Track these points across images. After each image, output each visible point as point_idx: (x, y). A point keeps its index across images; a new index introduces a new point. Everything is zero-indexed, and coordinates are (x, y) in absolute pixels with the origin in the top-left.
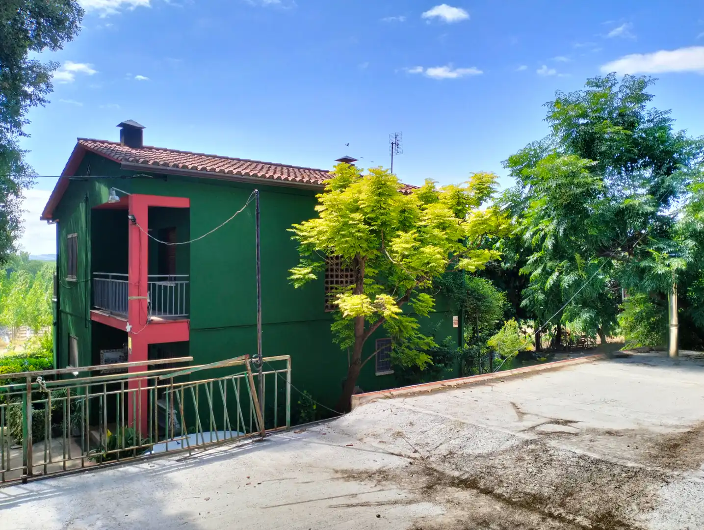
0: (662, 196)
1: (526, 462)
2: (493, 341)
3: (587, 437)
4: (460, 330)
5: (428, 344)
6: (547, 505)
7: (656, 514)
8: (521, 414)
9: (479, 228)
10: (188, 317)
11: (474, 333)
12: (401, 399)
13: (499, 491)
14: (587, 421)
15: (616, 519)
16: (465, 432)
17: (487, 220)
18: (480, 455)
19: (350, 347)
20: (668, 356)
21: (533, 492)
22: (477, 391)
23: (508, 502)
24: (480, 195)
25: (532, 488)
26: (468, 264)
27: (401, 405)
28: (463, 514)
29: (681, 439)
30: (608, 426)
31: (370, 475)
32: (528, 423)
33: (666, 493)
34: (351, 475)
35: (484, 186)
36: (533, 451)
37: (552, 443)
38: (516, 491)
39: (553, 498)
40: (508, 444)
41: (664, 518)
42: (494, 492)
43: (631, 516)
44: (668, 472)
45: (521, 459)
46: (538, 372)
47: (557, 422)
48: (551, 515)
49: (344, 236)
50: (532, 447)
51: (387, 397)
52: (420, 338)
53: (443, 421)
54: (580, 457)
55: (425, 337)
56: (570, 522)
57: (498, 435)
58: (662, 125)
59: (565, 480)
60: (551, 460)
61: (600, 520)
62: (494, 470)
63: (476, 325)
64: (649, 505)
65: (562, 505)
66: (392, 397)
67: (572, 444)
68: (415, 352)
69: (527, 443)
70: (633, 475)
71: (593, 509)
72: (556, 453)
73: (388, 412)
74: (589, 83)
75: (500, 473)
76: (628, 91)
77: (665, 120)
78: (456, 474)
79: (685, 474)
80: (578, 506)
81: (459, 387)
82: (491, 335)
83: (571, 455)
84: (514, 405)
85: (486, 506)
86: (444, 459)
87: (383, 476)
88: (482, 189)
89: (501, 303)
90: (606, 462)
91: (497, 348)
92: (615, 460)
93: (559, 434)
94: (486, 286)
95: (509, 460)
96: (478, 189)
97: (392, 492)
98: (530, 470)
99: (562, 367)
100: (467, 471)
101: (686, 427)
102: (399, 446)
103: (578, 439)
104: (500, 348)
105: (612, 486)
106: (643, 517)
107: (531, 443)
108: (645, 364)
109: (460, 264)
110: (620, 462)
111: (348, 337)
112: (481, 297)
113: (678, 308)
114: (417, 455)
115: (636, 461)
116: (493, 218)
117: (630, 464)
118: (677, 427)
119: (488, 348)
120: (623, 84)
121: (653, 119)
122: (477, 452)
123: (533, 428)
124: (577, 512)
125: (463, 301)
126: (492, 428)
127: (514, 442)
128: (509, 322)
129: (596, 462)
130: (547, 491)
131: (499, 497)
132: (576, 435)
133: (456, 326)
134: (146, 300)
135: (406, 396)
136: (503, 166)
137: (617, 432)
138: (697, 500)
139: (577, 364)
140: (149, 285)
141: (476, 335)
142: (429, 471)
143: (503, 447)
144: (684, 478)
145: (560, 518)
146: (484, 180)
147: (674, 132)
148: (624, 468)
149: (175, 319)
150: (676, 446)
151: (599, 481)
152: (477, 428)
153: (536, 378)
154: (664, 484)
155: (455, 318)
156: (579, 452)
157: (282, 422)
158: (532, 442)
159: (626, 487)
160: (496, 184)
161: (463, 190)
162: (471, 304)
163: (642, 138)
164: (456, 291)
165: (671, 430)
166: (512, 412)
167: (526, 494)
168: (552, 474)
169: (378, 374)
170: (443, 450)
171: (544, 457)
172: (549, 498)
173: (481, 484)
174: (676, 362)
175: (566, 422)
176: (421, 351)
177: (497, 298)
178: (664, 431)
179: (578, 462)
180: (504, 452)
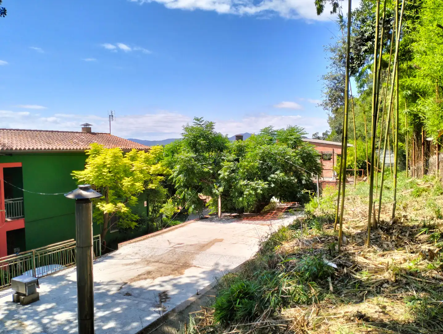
2: (162, 210)
3: (185, 247)
4: (148, 207)
5: (136, 218)
8: (170, 243)
10: (24, 217)
11: (154, 208)
12: (134, 243)
13: (164, 262)
14: (186, 243)
16: (155, 250)
18: (159, 255)
19: (102, 223)
20: (218, 218)
23: (166, 264)
25: (171, 260)
26: (152, 186)
27: (135, 245)
28: (156, 267)
29: (206, 244)
30: (190, 244)
31: (132, 264)
32: (171, 246)
33: (198, 256)
34: (127, 265)
37: (177, 250)
38: (168, 261)
40: (166, 251)
44: (199, 252)
45: (169, 254)
46: (177, 228)
47: (179, 244)
48: (175, 264)
49: (100, 179)
50: (172, 251)
51: (130, 243)
52: (132, 216)
53: (149, 248)
55: (134, 215)
57: (164, 250)
59: (178, 257)
60: (176, 253)
62: (163, 258)
63: (154, 204)
64: (194, 259)
65: (177, 262)
66: (131, 243)
67: (181, 249)
68: (130, 222)
69: (171, 250)
70: (193, 254)
73: (131, 248)
78: (154, 260)
79: (203, 252)
81: (152, 237)
83: (180, 252)
84: (168, 241)
85: (161, 265)
86: (150, 257)
87: (135, 263)
89: (165, 193)
90: (188, 252)
91: (164, 212)
93: (178, 247)
97: (139, 266)
98: (171, 256)
99: (185, 225)
100: (156, 259)
101: (209, 241)
102: (137, 256)
105: (188, 257)
106: (192, 261)
109: (149, 186)
110: (191, 251)
111: (101, 219)
114: (143, 258)
115: (194, 251)
116: (161, 169)
117: (192, 252)
118: (207, 242)
119: (160, 214)
122: (159, 254)
123: (173, 247)
124: (180, 263)
126: (162, 248)
127: (168, 251)
128: (169, 200)
129: (186, 252)
130: (174, 260)
131: (164, 263)
132: (183, 247)
133: (146, 206)
134: (4, 211)
135: (135, 242)
137: (192, 245)
138: (203, 256)
139: (191, 223)
140: (5, 204)
142: (147, 261)
145: (176, 265)
148: (191, 253)
149: (18, 218)
150: (204, 246)
151: (185, 256)
152: (158, 249)
154: (198, 254)
155: (145, 202)
156: (182, 251)
157: (98, 255)
158: (172, 250)
159: (190, 257)
166: (168, 243)
168: (176, 256)
169: (111, 232)
170: (150, 255)
171: (174, 253)
173: (160, 261)
175: (181, 244)
176: (132, 221)
177: (165, 191)
178: (204, 243)
179: (182, 253)
180: (165, 254)
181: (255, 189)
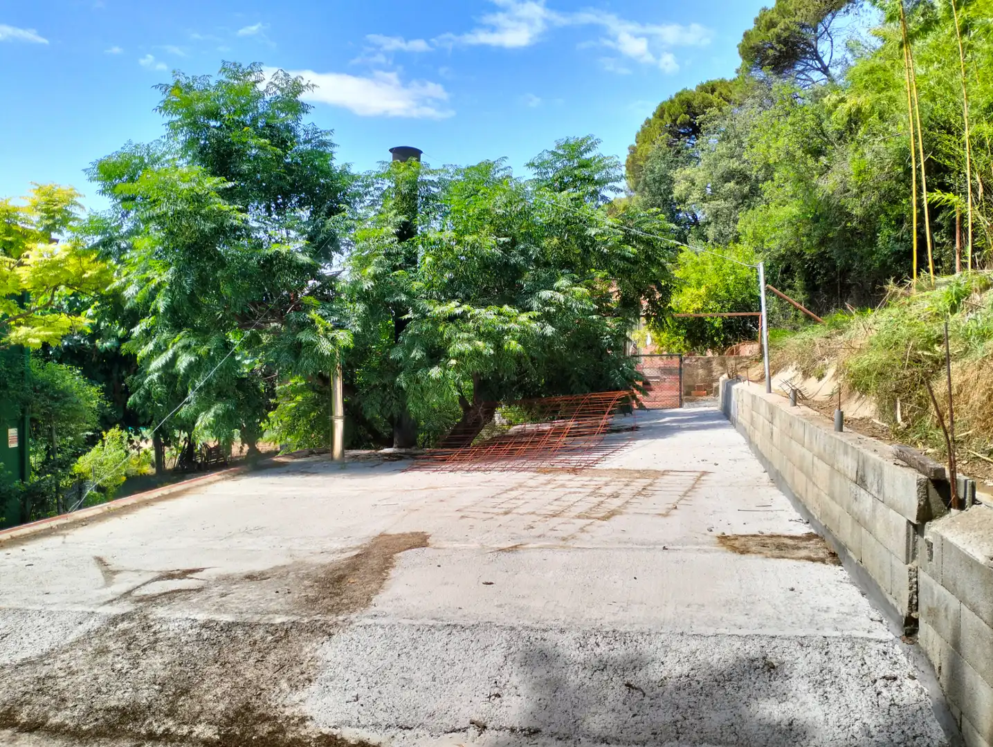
0: (323, 245)
1: (110, 656)
2: (83, 464)
3: (216, 590)
4: (22, 452)
6: (145, 720)
7: (314, 687)
8: (110, 574)
9: (47, 275)
11: (48, 455)
13: (55, 720)
14: (217, 566)
15: (256, 714)
17: (60, 261)
18: (28, 662)
20: (332, 458)
21: (123, 703)
22: (33, 548)
24: (51, 222)
25: (119, 698)
26: (28, 336)
29: (348, 566)
32: (120, 586)
33: (328, 651)
35: (56, 208)
36: (125, 632)
37: (160, 612)
38: (90, 710)
39: (155, 705)
40: (79, 632)
41: (326, 690)
42: (48, 723)
43: (279, 700)
44: (331, 618)
45: (103, 651)
47: (170, 576)
48: (151, 736)
50: (123, 625)
54: (203, 626)
56: (183, 739)
57: (64, 618)
58: (321, 150)
59: (178, 668)
60: (156, 641)
61: (232, 721)
62: (50, 683)
63: (51, 440)
64: (305, 676)
65: (171, 713)
67: (194, 606)
69: (114, 621)
70: (282, 635)
71: (221, 707)
72: (165, 627)
74: (224, 70)
75: (62, 684)
76: (279, 93)
77: (324, 144)
79: (353, 616)
80: (198, 708)
82: (77, 455)
83: (188, 624)
84: (100, 560)
88: (54, 211)
89: (94, 404)
90: (244, 625)
91: (90, 475)
92: (256, 618)
93: (171, 595)
94: (70, 378)
95: (79, 660)
96: (47, 211)
98: (119, 666)
101: (354, 549)
103: (203, 595)
104: (95, 475)
105: (251, 661)
106: (296, 697)
107: (123, 620)
108: (302, 473)
109: (13, 335)
110: (265, 620)
112: (62, 396)
113: (344, 397)
115: (287, 613)
116: (72, 261)
117: (278, 620)
118: (342, 551)
119: (72, 477)
120: (273, 80)
121: (311, 139)
122: (18, 659)
123: (129, 593)
124: (195, 720)
125: (26, 403)
126: (54, 608)
127: (93, 624)
128: (109, 434)
129: (230, 626)
130: (144, 696)
131: (56, 731)
132: (199, 590)
133: (13, 445)
136: (87, 177)
137: (262, 574)
138: (369, 650)
139: (210, 483)
141: (52, 457)
143: (71, 638)
144: (351, 623)
145: (166, 737)
146: (56, 196)
147: (337, 163)
148: (272, 629)
150: (341, 579)
151: (231, 658)
152: (23, 613)
153: (144, 512)
154: (326, 637)
155: (13, 432)
156: (202, 617)
158: (124, 617)
159: (272, 658)
160: (77, 208)
161: (16, 210)
162: (42, 407)
163: (297, 164)
164: (12, 385)
165: (334, 557)
166: (96, 572)
167: (108, 710)
168: (155, 664)
171: (144, 638)
172: (149, 707)
173: (23, 717)
174: (343, 467)
175: (185, 574)
177: (91, 396)
178: (327, 559)
179: (199, 634)
180: (72, 646)
181: (495, 337)
